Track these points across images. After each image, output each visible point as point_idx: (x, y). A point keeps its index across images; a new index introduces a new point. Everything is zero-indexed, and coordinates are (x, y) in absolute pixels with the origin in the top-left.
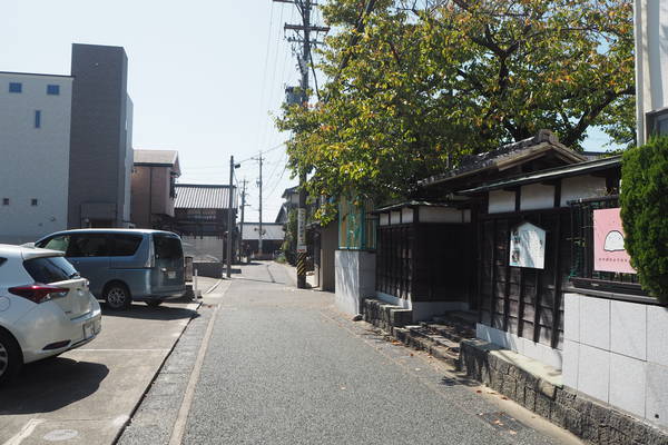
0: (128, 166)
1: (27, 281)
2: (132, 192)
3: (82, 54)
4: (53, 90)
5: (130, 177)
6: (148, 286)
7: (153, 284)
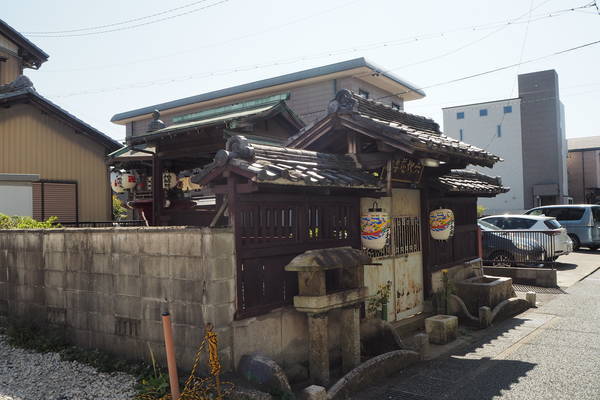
0: (564, 153)
1: (547, 229)
2: (568, 173)
3: (525, 81)
4: (508, 110)
5: (566, 162)
6: (590, 237)
7: (593, 236)
